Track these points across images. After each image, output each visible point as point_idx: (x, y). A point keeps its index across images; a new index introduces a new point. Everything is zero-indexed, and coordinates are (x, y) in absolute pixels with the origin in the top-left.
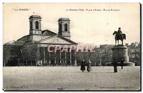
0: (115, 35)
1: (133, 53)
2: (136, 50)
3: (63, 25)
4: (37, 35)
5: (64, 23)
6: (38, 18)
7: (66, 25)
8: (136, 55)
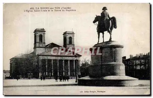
0: (97, 22)
1: (138, 65)
2: (140, 61)
3: (67, 38)
4: (41, 47)
5: (68, 36)
6: (42, 31)
7: (70, 38)
8: (141, 66)
